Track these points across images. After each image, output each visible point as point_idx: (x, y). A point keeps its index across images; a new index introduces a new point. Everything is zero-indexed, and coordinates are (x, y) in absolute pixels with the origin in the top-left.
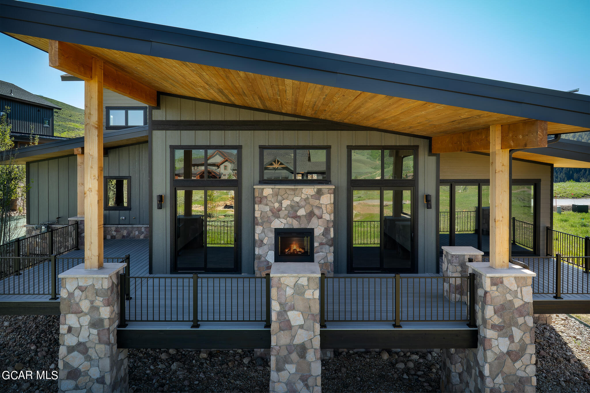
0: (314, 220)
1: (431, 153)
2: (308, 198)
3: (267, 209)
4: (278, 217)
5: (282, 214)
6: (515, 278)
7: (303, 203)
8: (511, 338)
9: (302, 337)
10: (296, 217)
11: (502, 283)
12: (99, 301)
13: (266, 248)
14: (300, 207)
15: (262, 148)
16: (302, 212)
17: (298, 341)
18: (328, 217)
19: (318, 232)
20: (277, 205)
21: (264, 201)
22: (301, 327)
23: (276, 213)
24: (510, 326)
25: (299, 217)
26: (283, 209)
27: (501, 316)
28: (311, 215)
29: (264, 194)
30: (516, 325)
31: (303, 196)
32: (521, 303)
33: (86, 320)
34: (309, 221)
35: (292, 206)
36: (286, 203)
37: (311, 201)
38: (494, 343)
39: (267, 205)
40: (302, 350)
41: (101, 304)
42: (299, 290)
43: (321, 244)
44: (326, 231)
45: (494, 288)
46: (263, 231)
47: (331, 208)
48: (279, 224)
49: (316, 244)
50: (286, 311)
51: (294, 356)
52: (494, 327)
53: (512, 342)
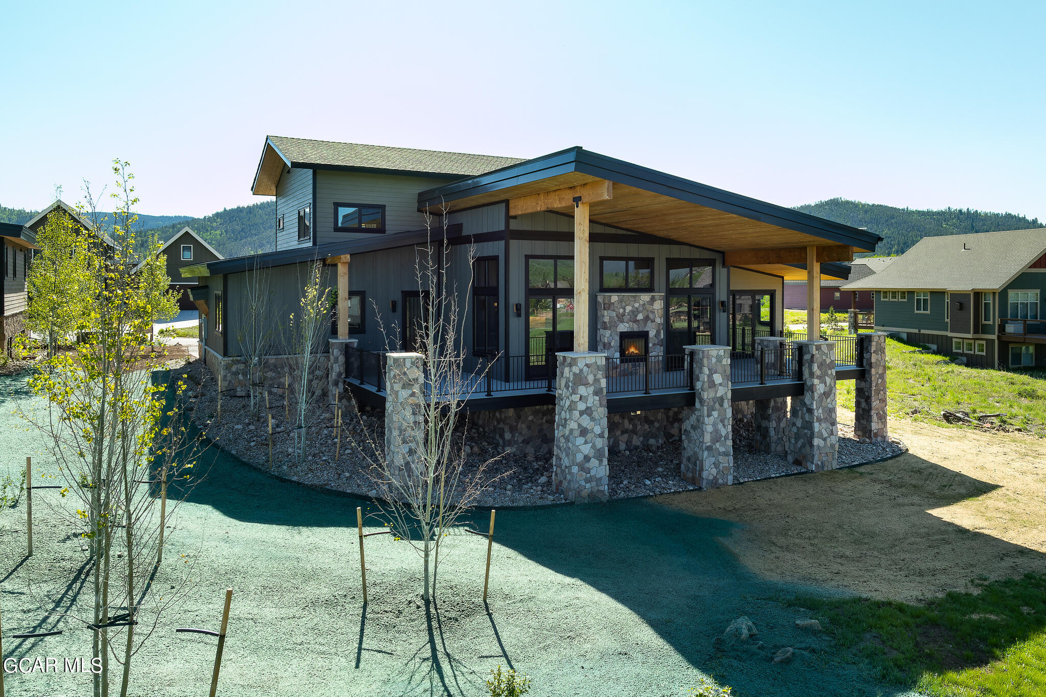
0: (649, 323)
1: (724, 265)
2: (644, 304)
3: (614, 314)
4: (622, 322)
5: (627, 318)
6: (827, 345)
7: (641, 309)
8: (825, 383)
9: (721, 391)
10: (636, 321)
11: (821, 348)
13: (613, 349)
14: (639, 312)
16: (640, 317)
17: (719, 395)
18: (659, 320)
19: (652, 334)
20: (621, 311)
21: (612, 307)
22: (720, 384)
23: (621, 318)
24: (825, 376)
25: (638, 321)
26: (626, 314)
27: (820, 370)
28: (647, 318)
29: (612, 301)
30: (827, 375)
31: (641, 302)
32: (830, 361)
34: (645, 325)
35: (632, 311)
36: (629, 309)
37: (648, 306)
38: (818, 387)
39: (614, 311)
40: (721, 400)
41: (601, 376)
43: (654, 345)
44: (658, 333)
45: (817, 352)
46: (611, 335)
47: (661, 312)
48: (623, 327)
49: (650, 345)
50: (712, 375)
51: (717, 405)
52: (817, 377)
53: (826, 386)
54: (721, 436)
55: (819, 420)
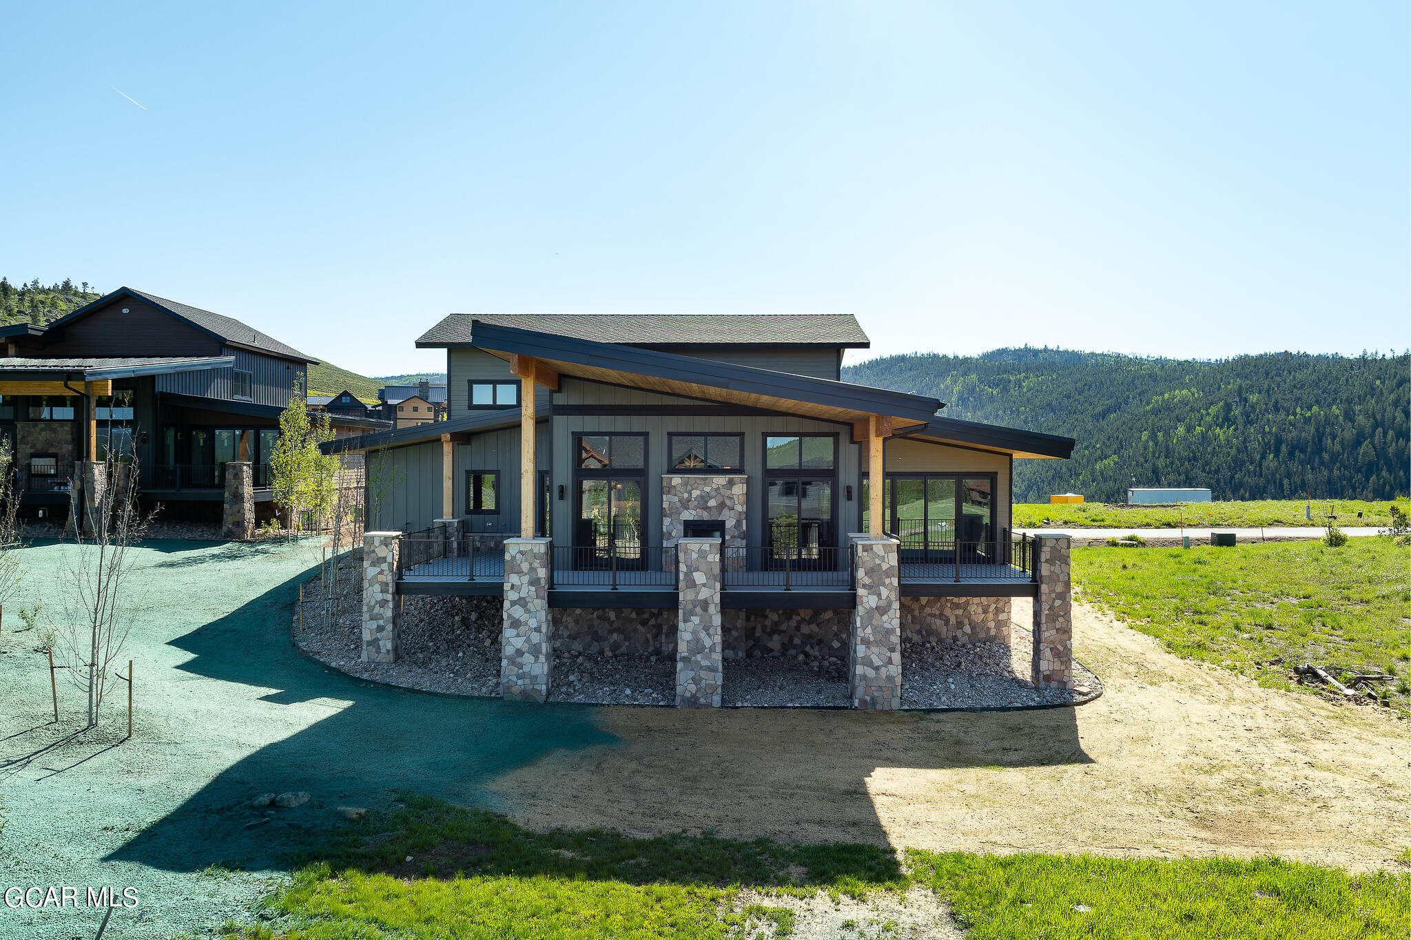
0: (726, 512)
1: (852, 442)
2: (719, 488)
3: (676, 499)
4: (688, 509)
5: (693, 504)
6: (883, 545)
7: (714, 493)
8: (879, 595)
9: (704, 594)
10: (706, 508)
11: (872, 549)
12: (536, 564)
14: (711, 498)
15: (670, 434)
16: (712, 503)
17: (701, 597)
18: (740, 508)
19: (730, 524)
20: (686, 495)
21: (673, 491)
22: (704, 585)
23: (685, 504)
24: (878, 585)
25: (710, 508)
26: (693, 499)
27: (870, 577)
28: (722, 506)
29: (673, 484)
30: (884, 585)
31: (714, 486)
32: (888, 566)
33: (526, 579)
34: (720, 513)
35: (702, 497)
36: (695, 493)
37: (723, 491)
38: (865, 599)
39: (676, 495)
40: (705, 605)
41: (538, 566)
42: (703, 555)
43: (733, 537)
44: (738, 523)
45: (865, 554)
46: (671, 523)
47: (743, 499)
48: (688, 515)
49: (728, 538)
50: (691, 572)
51: (698, 610)
52: (864, 586)
53: (880, 598)
54: (704, 648)
55: (867, 643)
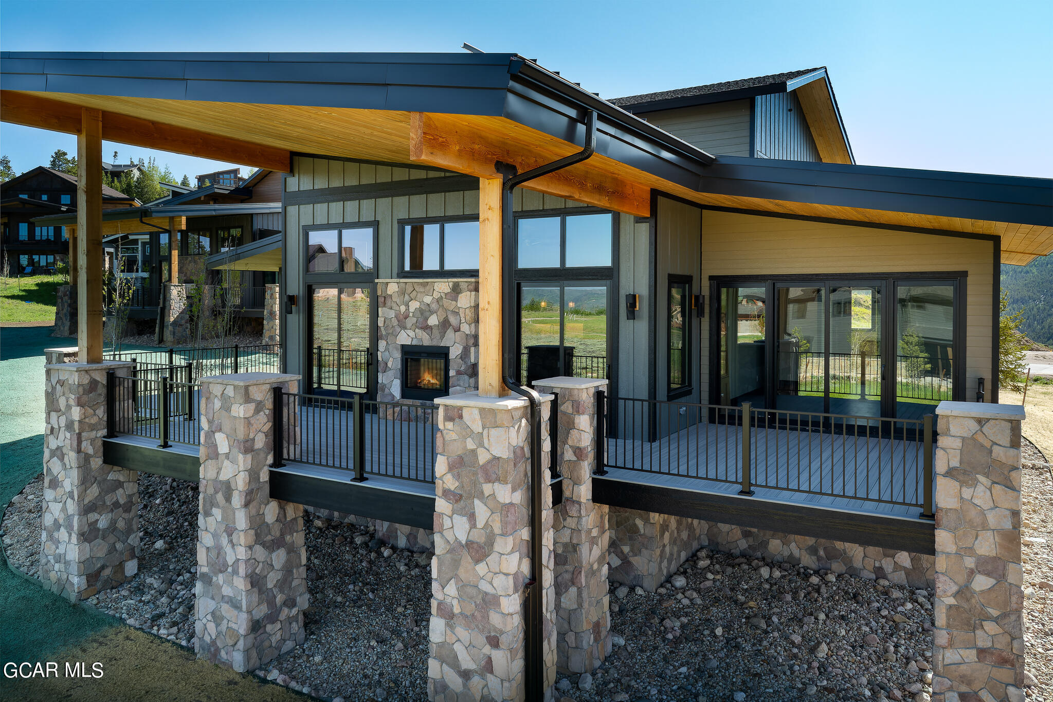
0: (450, 333)
2: (441, 298)
3: (392, 314)
4: (404, 328)
5: (410, 321)
7: (435, 306)
8: (472, 517)
9: (227, 471)
10: (426, 328)
11: (461, 417)
13: (390, 374)
14: (432, 313)
15: (402, 223)
16: (433, 321)
17: (223, 477)
19: (455, 352)
20: (403, 308)
21: (389, 303)
22: (227, 456)
23: (402, 322)
24: (471, 497)
25: (431, 328)
26: (411, 315)
27: (458, 477)
28: (445, 325)
29: (389, 292)
30: (481, 496)
31: (436, 296)
34: (442, 337)
35: (421, 311)
36: (414, 305)
37: (447, 303)
38: (447, 523)
39: (391, 308)
40: (228, 490)
42: (226, 403)
43: (459, 373)
44: (464, 352)
45: (450, 425)
46: (387, 349)
48: (405, 338)
49: (452, 373)
50: (214, 433)
51: (220, 497)
52: (446, 493)
53: (473, 525)
55: (449, 616)
